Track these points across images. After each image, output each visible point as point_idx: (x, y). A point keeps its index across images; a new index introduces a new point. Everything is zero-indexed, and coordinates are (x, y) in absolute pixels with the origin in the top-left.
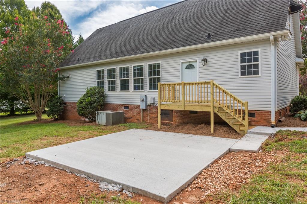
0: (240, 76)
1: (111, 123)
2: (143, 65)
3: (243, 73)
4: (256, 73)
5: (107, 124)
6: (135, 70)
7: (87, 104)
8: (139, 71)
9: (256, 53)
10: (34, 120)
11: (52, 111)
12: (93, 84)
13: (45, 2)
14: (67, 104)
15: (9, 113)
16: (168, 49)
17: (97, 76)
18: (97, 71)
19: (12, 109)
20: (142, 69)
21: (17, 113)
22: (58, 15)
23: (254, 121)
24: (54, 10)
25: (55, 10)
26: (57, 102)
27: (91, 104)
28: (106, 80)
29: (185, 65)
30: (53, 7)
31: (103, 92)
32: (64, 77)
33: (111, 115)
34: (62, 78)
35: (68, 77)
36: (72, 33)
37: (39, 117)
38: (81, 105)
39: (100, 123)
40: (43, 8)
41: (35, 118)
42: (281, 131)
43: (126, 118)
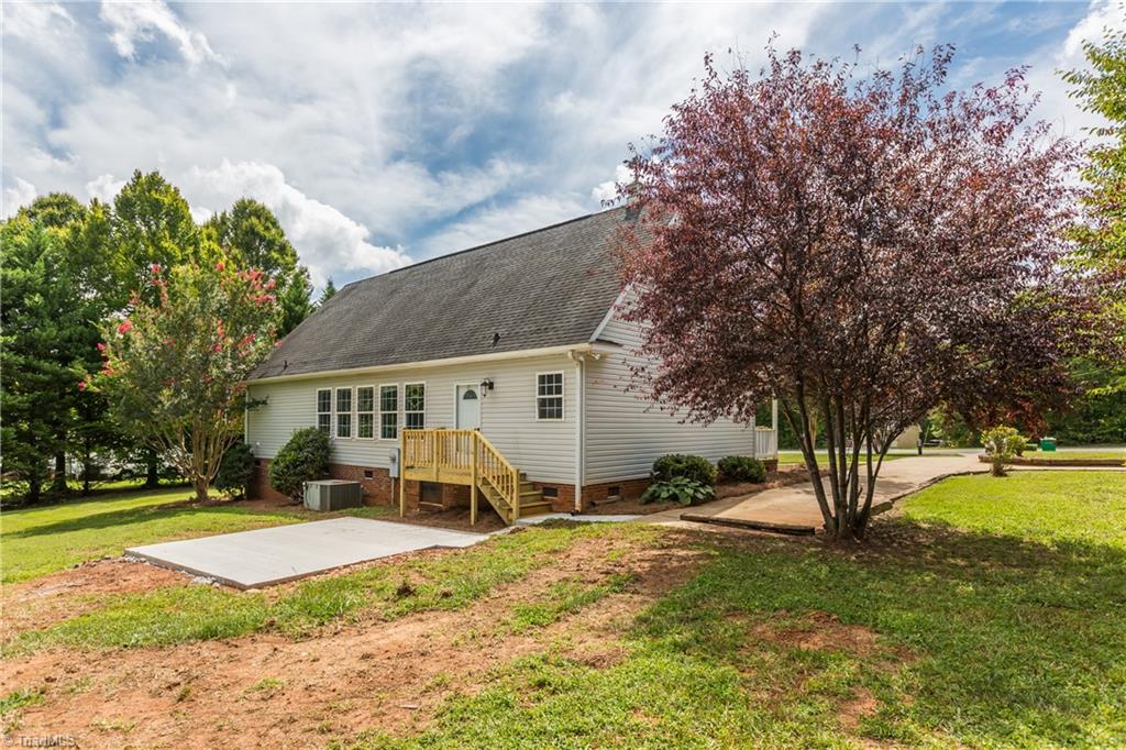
0: (537, 419)
1: (328, 506)
2: (396, 387)
3: (543, 415)
4: (559, 415)
5: (323, 509)
6: (383, 395)
7: (287, 467)
8: (390, 399)
9: (559, 377)
10: (191, 498)
11: (226, 479)
12: (311, 420)
13: (243, 201)
14: (263, 463)
15: (143, 481)
16: (434, 358)
17: (319, 404)
18: (320, 392)
19: (152, 471)
20: (395, 393)
21: (163, 481)
22: (273, 231)
23: (556, 503)
24: (263, 220)
25: (267, 219)
26: (240, 460)
27: (295, 467)
28: (334, 414)
29: (463, 392)
30: (261, 213)
31: (326, 440)
32: (258, 403)
33: (329, 490)
34: (255, 404)
35: (264, 403)
36: (308, 276)
37: (202, 492)
38: (277, 467)
39: (311, 507)
40: (236, 215)
41: (194, 495)
42: (562, 519)
43: (366, 496)
